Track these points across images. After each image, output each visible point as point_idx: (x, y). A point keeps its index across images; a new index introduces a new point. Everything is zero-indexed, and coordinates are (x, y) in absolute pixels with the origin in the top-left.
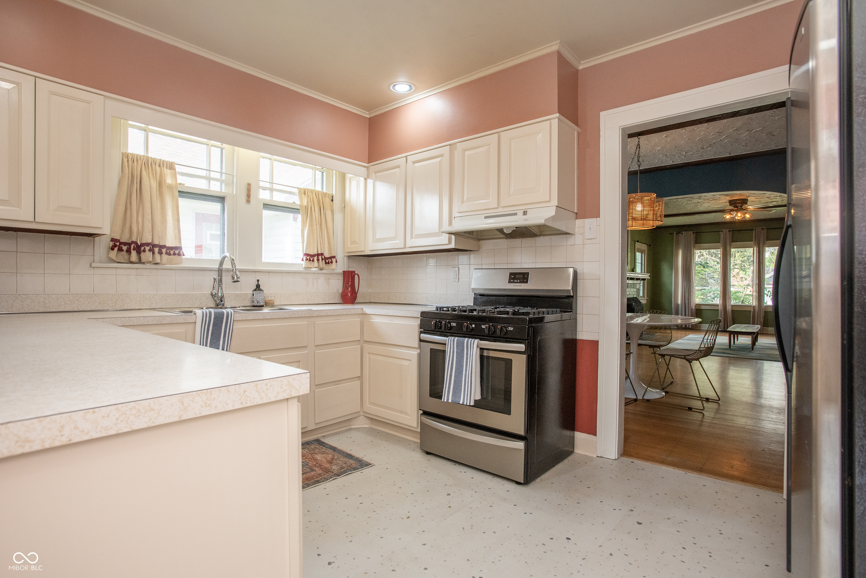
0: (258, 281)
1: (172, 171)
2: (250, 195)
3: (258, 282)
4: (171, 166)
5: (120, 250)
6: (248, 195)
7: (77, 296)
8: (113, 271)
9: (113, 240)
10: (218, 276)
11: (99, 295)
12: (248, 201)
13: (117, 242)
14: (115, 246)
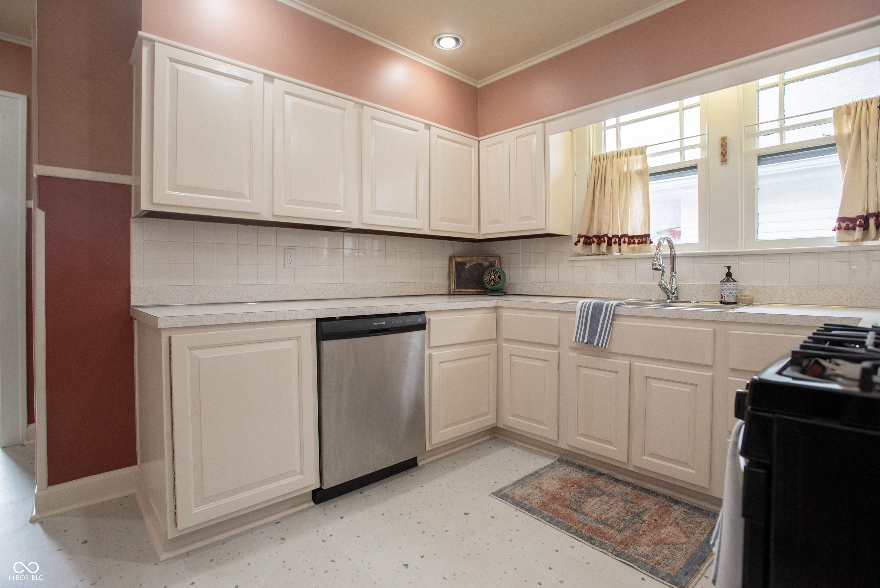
0: (729, 268)
1: (644, 155)
2: (726, 152)
3: (729, 270)
4: (642, 151)
5: (586, 243)
6: (722, 153)
7: (561, 284)
8: (584, 263)
9: (580, 236)
10: (670, 264)
11: (574, 284)
12: (724, 161)
13: (582, 238)
14: (579, 241)
